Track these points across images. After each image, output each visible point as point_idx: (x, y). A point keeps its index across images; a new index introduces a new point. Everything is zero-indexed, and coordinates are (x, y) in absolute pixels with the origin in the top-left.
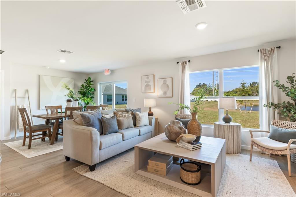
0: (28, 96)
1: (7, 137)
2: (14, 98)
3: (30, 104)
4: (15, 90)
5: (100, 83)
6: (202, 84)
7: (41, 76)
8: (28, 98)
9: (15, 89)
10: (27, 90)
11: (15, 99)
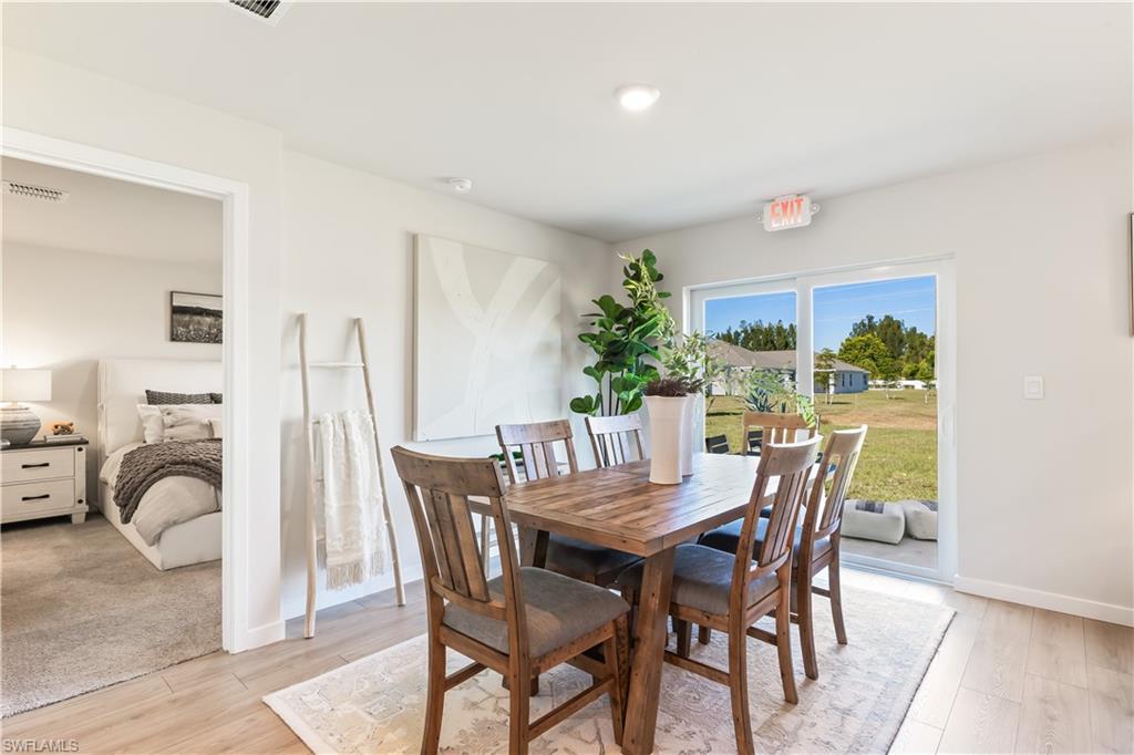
0: (364, 360)
1: (260, 628)
2: (293, 367)
3: (372, 411)
4: (300, 319)
5: (692, 291)
6: (878, 318)
7: (419, 237)
8: (365, 369)
9: (299, 312)
10: (357, 322)
11: (300, 372)
